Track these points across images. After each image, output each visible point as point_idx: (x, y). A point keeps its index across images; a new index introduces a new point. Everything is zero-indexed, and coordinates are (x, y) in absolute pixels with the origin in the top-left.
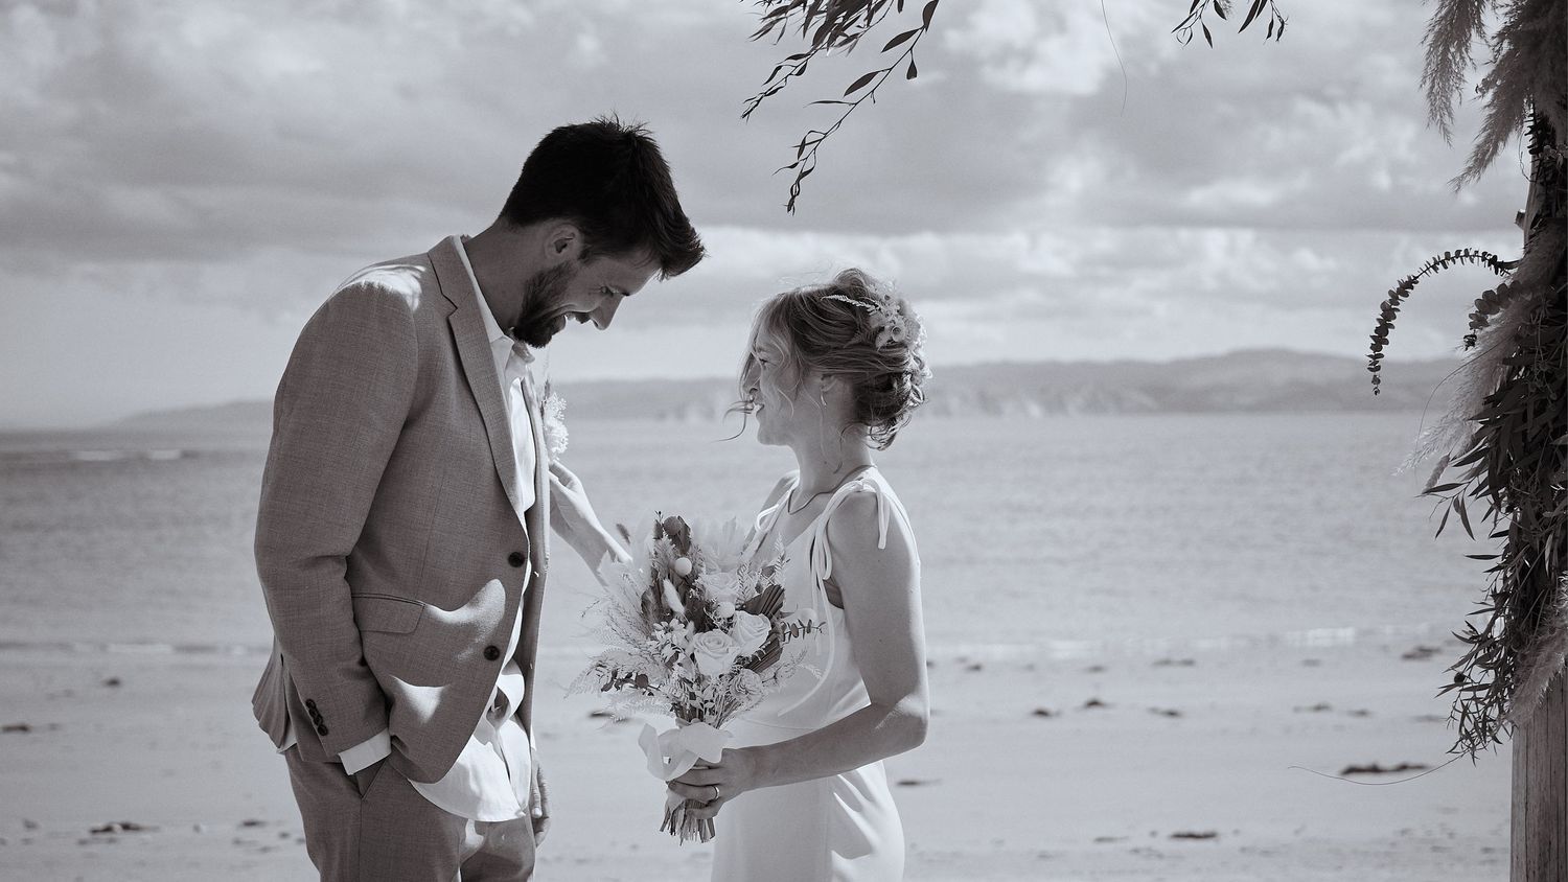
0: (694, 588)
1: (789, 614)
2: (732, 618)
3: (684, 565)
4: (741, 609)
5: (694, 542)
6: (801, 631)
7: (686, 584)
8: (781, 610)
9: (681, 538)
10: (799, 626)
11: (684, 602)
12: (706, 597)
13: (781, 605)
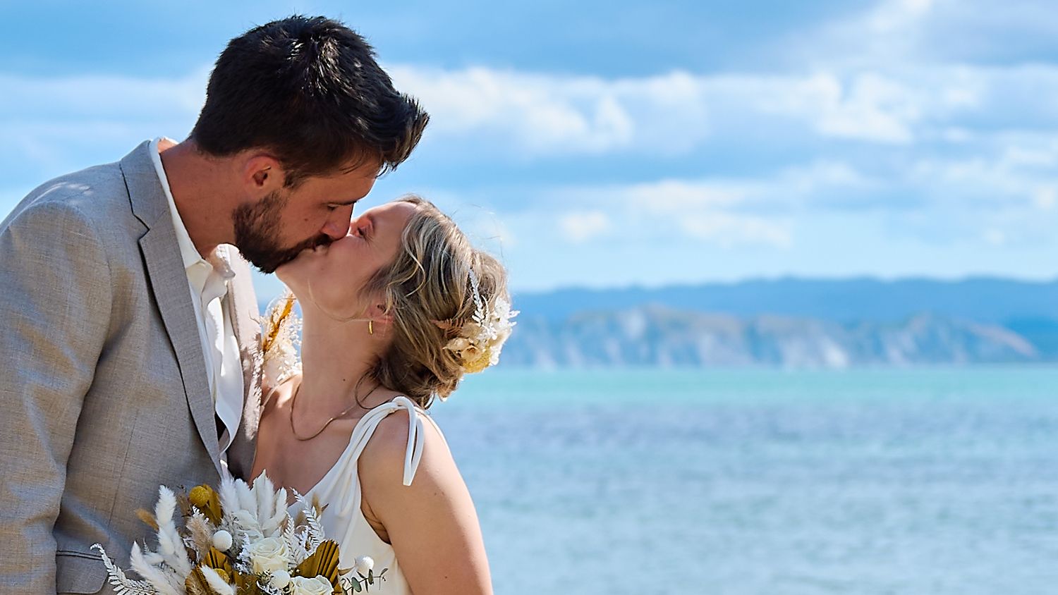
0: (240, 562)
1: (347, 571)
2: (288, 587)
3: (223, 539)
4: (295, 575)
5: (227, 511)
6: (363, 584)
7: (229, 560)
8: (339, 567)
9: (211, 507)
10: (359, 579)
11: (232, 581)
12: (255, 570)
13: (338, 562)
